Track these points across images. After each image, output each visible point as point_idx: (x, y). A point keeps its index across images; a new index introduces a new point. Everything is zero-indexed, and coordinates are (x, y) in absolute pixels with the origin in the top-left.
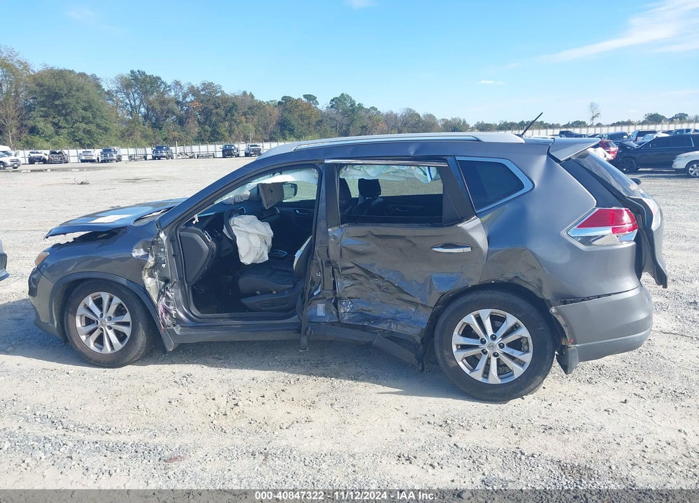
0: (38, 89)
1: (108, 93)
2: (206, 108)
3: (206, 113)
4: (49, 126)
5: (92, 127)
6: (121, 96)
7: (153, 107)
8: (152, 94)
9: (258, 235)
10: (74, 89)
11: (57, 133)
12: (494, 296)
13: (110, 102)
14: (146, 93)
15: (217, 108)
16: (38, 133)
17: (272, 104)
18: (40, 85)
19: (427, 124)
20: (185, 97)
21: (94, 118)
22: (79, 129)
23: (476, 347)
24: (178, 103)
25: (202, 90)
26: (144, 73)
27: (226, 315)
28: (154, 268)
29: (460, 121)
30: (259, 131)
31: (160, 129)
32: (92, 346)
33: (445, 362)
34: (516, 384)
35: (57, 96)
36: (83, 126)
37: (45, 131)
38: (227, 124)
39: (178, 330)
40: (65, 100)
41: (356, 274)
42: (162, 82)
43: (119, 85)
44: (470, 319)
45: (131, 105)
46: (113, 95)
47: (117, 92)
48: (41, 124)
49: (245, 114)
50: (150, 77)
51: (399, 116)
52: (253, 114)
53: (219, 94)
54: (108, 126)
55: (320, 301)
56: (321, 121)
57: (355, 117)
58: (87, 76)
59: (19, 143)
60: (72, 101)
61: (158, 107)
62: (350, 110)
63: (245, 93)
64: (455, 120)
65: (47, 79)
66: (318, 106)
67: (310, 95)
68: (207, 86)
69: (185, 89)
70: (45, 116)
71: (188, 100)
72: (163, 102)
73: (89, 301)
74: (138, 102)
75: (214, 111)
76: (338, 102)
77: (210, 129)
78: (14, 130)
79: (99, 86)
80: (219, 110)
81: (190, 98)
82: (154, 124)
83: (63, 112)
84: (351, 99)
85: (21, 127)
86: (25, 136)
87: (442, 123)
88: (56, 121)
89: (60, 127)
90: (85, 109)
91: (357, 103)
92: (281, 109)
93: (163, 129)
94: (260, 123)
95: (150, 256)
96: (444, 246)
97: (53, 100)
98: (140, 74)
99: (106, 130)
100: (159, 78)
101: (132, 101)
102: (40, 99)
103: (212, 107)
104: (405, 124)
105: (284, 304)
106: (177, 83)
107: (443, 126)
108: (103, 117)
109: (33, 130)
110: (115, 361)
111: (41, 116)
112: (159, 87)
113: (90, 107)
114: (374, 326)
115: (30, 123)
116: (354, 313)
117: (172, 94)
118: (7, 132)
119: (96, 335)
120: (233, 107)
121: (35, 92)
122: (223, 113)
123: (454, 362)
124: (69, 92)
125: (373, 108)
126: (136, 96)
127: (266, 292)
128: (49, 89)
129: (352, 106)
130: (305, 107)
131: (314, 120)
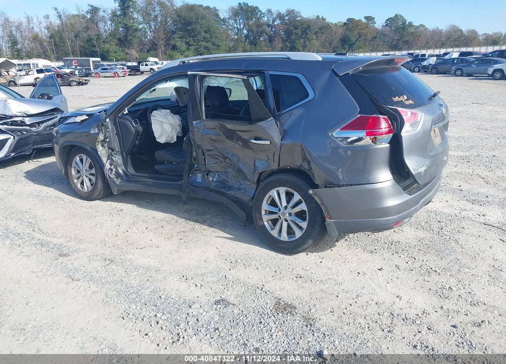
0: (178, 19)
1: (224, 20)
2: (288, 29)
3: (288, 33)
4: (184, 44)
5: (210, 45)
6: (231, 22)
7: (252, 29)
8: (252, 19)
9: (169, 124)
10: (200, 18)
11: (188, 49)
12: (287, 178)
13: (223, 26)
14: (248, 19)
15: (296, 29)
16: (177, 49)
17: (339, 25)
18: (179, 16)
19: (469, 39)
20: (274, 21)
21: (211, 38)
22: (201, 46)
23: (276, 213)
24: (269, 26)
25: (287, 15)
26: (247, 5)
27: (146, 175)
28: (104, 141)
29: (501, 35)
30: (326, 46)
31: (255, 45)
32: (79, 186)
33: (256, 222)
34: (295, 243)
35: (189, 23)
36: (204, 43)
37: (180, 48)
38: (302, 41)
39: (118, 181)
40: (193, 26)
41: (216, 155)
42: (259, 11)
43: (231, 14)
44: (273, 193)
45: (237, 28)
46: (226, 22)
47: (229, 19)
48: (178, 44)
49: (316, 33)
50: (251, 7)
51: (444, 31)
52: (322, 33)
53: (299, 18)
54: (220, 44)
55: (198, 172)
56: (375, 37)
57: (405, 33)
58: (210, 8)
59: (165, 56)
60: (198, 27)
61: (254, 29)
62: (401, 28)
63: (318, 17)
64: (495, 34)
65: (184, 12)
66: (375, 25)
67: (370, 17)
68: (290, 12)
69: (275, 16)
70: (181, 38)
71: (276, 23)
72: (259, 25)
73: (78, 159)
74: (242, 27)
75: (294, 32)
76: (391, 22)
77: (289, 45)
78: (163, 47)
79: (217, 15)
80: (297, 31)
81: (277, 22)
82: (252, 41)
83: (193, 34)
84: (403, 18)
85: (167, 45)
86: (169, 51)
87: (484, 37)
88: (188, 41)
89: (190, 45)
90: (206, 32)
91: (407, 22)
92: (345, 29)
93: (257, 45)
94: (327, 39)
95: (101, 134)
96: (256, 139)
97: (187, 26)
98: (244, 5)
99: (218, 46)
100: (257, 8)
101: (238, 25)
102: (179, 26)
103: (292, 28)
104: (449, 38)
105: (180, 172)
106: (269, 11)
107: (485, 40)
108: (216, 37)
109: (174, 48)
110: (88, 197)
111: (179, 38)
112: (257, 14)
113: (209, 30)
114: (227, 192)
115: (172, 42)
116: (218, 182)
117: (265, 19)
118: (158, 49)
119: (80, 180)
120: (308, 28)
121: (176, 21)
122: (300, 33)
123: (261, 222)
124: (197, 20)
125: (422, 26)
126: (241, 21)
127: (170, 163)
128: (184, 19)
129: (403, 24)
130: (363, 26)
131: (369, 37)
